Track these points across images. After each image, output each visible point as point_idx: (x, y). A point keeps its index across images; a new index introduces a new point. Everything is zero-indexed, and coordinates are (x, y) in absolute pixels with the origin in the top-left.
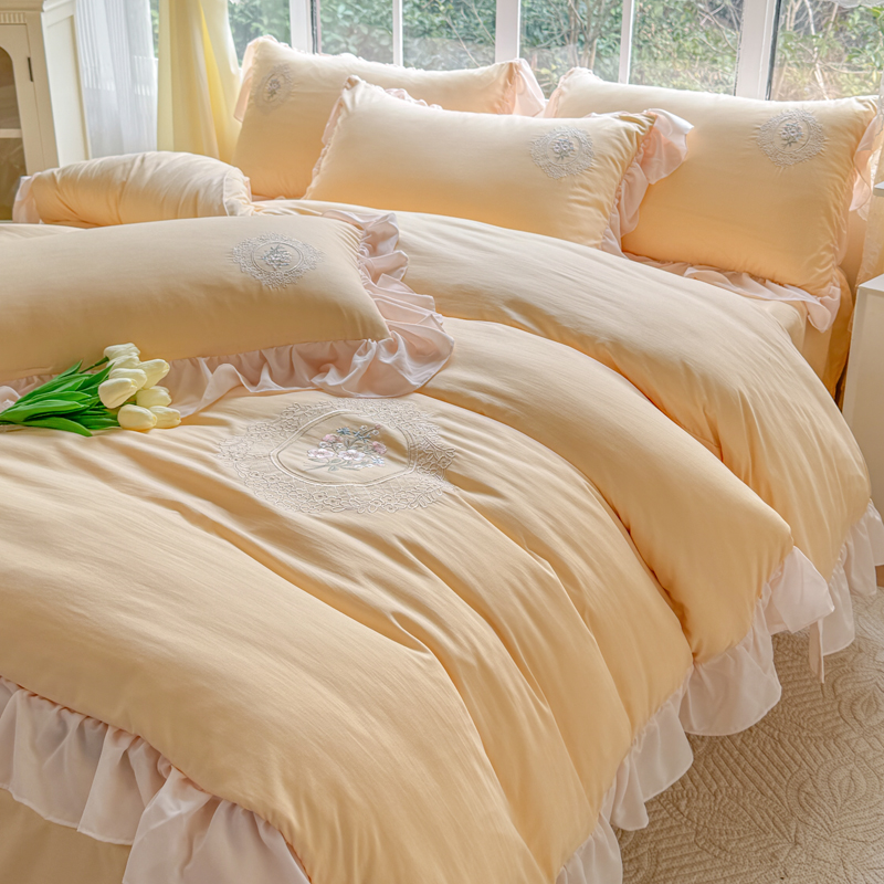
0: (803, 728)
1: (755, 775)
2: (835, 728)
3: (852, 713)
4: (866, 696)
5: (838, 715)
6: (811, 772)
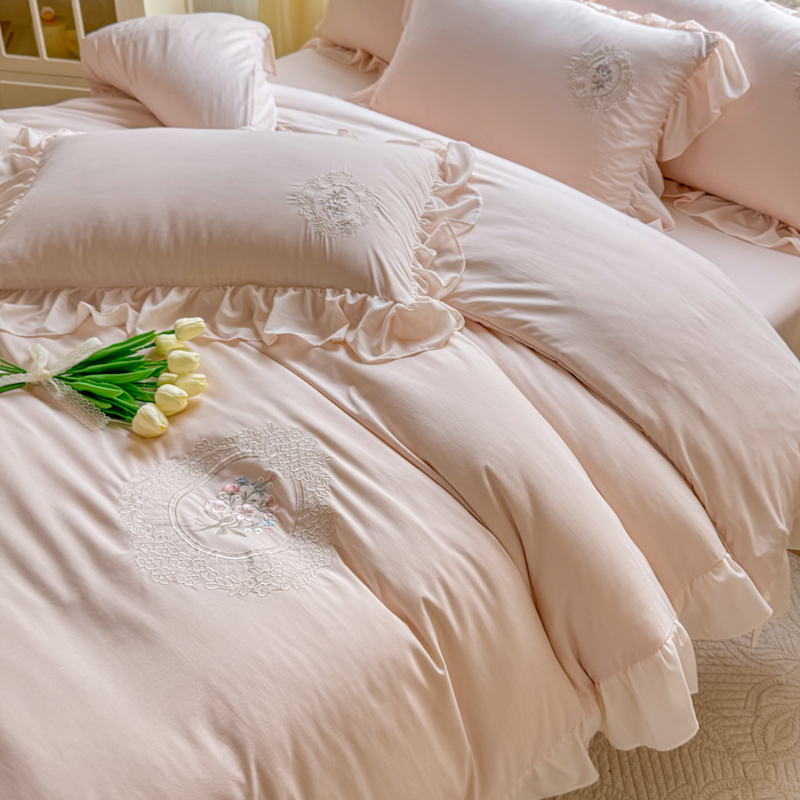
0: (709, 738)
1: (640, 780)
2: (740, 744)
3: (764, 734)
4: (787, 716)
5: (749, 731)
6: (696, 790)
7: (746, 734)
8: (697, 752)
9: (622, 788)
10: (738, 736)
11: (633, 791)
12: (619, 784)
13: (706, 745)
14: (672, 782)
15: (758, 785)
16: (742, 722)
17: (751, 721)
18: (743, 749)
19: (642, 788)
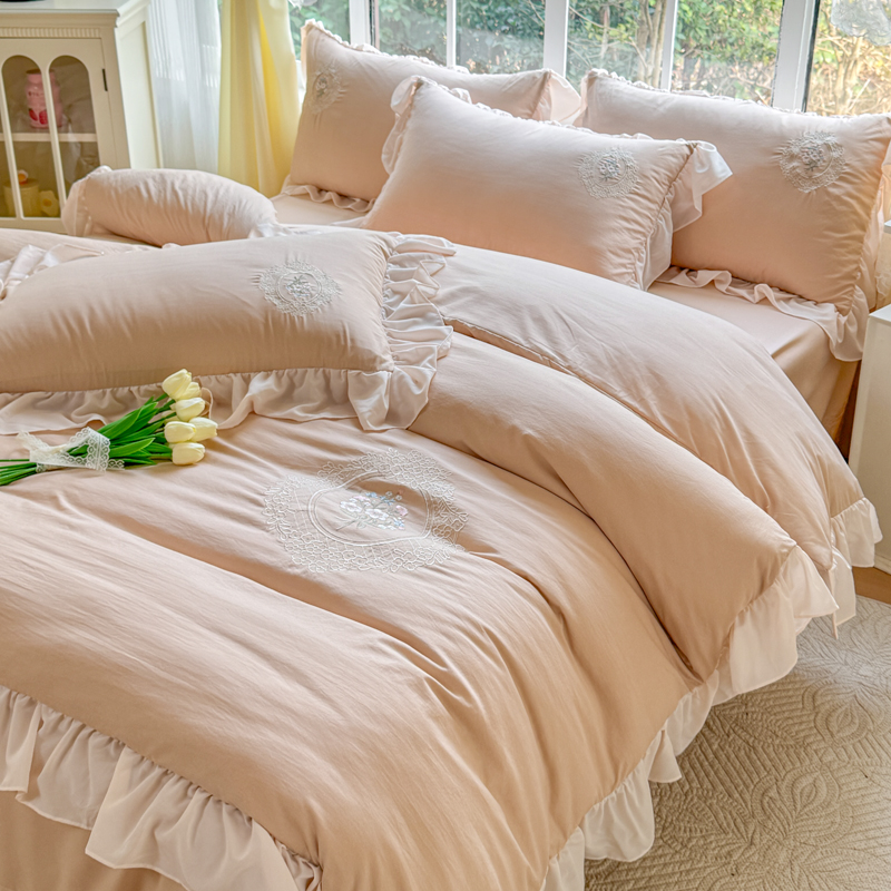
0: (777, 736)
1: (725, 778)
2: (807, 737)
3: (827, 724)
4: (844, 709)
5: (812, 725)
6: (779, 778)
7: (811, 728)
8: (771, 748)
9: (710, 787)
10: (803, 730)
11: (721, 788)
12: (707, 784)
13: (777, 742)
14: (755, 775)
15: (835, 766)
16: (804, 719)
17: (812, 717)
18: (811, 739)
19: (729, 784)
